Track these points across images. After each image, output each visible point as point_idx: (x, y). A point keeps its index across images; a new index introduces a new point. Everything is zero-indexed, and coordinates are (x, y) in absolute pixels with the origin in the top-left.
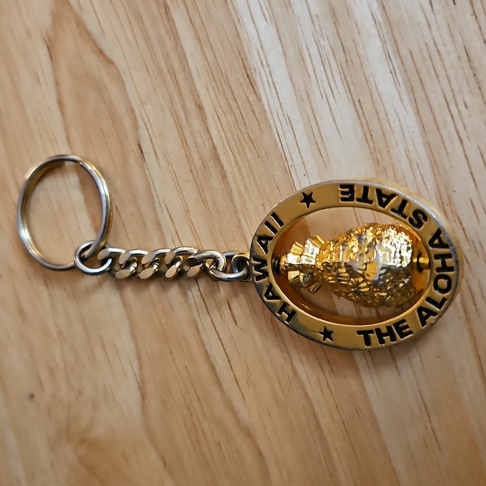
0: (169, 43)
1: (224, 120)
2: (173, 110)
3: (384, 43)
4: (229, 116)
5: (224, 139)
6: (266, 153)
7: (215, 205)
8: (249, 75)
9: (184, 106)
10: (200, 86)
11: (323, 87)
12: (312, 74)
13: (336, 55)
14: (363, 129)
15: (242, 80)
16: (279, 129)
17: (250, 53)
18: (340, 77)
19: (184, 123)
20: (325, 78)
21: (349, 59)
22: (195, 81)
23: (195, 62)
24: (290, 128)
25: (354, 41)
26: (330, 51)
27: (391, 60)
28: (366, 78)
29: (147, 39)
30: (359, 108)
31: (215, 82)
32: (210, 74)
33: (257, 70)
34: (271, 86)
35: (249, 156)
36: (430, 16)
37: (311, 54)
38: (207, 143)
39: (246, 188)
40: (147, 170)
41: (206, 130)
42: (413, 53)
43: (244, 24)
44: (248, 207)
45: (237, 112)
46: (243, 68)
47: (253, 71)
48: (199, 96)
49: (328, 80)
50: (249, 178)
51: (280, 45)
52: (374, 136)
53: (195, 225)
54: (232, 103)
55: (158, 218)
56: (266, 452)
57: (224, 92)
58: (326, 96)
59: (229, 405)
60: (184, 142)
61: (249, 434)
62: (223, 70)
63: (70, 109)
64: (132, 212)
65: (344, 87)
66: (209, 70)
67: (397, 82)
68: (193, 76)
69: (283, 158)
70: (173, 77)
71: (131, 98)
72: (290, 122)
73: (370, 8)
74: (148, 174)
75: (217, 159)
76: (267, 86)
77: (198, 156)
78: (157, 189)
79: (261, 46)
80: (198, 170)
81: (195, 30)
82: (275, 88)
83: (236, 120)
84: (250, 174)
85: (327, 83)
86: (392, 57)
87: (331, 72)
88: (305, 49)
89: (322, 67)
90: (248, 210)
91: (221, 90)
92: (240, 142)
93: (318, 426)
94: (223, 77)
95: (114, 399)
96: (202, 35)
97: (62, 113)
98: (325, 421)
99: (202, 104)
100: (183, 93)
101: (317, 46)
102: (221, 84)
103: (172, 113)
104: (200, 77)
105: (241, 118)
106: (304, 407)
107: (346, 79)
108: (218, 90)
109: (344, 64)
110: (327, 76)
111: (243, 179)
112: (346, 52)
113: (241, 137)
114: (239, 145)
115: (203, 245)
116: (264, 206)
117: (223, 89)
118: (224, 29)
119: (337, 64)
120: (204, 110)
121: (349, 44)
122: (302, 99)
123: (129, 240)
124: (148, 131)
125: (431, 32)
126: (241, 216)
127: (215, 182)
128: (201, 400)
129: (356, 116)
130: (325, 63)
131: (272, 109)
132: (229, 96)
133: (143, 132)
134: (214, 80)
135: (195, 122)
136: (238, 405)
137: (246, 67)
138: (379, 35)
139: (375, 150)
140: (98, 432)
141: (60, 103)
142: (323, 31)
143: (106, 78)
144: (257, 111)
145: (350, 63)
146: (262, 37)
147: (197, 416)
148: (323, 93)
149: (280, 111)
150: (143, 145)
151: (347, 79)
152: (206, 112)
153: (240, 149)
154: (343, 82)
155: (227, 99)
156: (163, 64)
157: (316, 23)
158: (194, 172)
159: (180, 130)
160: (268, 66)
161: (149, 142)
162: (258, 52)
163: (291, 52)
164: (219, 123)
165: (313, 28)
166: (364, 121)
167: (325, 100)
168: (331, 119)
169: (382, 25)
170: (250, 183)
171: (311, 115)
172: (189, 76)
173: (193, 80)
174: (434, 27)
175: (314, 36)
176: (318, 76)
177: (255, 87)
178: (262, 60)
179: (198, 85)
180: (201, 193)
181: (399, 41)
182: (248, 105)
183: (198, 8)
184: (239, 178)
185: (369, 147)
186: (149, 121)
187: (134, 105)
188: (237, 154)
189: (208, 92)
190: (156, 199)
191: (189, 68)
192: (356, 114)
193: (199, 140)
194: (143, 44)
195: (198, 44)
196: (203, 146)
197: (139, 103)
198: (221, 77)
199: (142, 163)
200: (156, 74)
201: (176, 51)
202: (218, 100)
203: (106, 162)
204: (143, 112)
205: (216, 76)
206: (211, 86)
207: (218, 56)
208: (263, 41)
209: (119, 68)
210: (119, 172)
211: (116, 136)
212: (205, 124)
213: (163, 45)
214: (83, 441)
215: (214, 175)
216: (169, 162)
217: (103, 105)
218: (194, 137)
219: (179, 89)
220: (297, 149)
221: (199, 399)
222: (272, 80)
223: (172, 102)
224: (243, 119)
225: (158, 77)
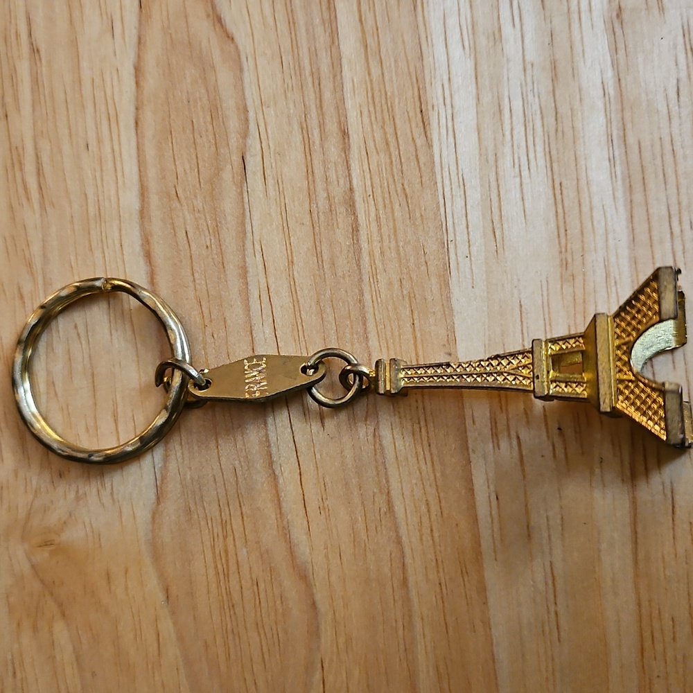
0: (322, 39)
1: (374, 158)
2: (304, 126)
3: (609, 122)
4: (382, 155)
5: (368, 183)
6: (421, 216)
7: (333, 264)
8: (423, 110)
9: (322, 125)
10: (352, 105)
11: (518, 154)
12: (508, 133)
13: (545, 119)
14: (557, 220)
15: (412, 114)
16: (447, 189)
17: (431, 84)
18: (543, 147)
19: (317, 146)
20: (524, 143)
21: (560, 129)
22: (345, 97)
23: (352, 72)
24: (462, 193)
25: (572, 110)
26: (538, 112)
27: (613, 145)
28: (576, 159)
29: (292, 23)
30: (558, 192)
31: (375, 106)
32: (370, 95)
33: (436, 108)
34: (449, 132)
35: (397, 214)
36: (674, 109)
37: (512, 108)
38: (342, 182)
39: (382, 253)
40: (245, 194)
41: (345, 164)
42: (642, 145)
43: (433, 46)
44: (379, 278)
45: (395, 153)
46: (417, 99)
47: (430, 107)
48: (346, 118)
49: (527, 147)
50: (390, 242)
51: (474, 85)
52: (568, 232)
53: (297, 284)
54: (391, 139)
55: (245, 262)
56: (323, 606)
57: (384, 123)
58: (520, 166)
59: (285, 533)
60: (310, 172)
61: (304, 576)
62: (389, 94)
63: (152, 80)
65: (546, 161)
66: (369, 88)
67: (614, 175)
68: (345, 89)
69: (442, 228)
70: (316, 82)
71: (248, 94)
72: (464, 184)
73: (602, 74)
74: (246, 200)
75: (350, 206)
76: (444, 131)
77: (325, 195)
78: (254, 224)
79: (449, 79)
80: (320, 214)
81: (363, 31)
82: (455, 138)
83: (391, 162)
84: (392, 236)
85: (525, 150)
86: (615, 142)
87: (533, 138)
88: (506, 100)
89: (523, 129)
90: (378, 282)
91: (379, 118)
92: (389, 193)
93: (405, 582)
94: (387, 103)
95: (112, 494)
96: (371, 42)
97: (138, 83)
98: (416, 576)
99: (348, 129)
100: (325, 108)
101: (523, 101)
102: (382, 111)
103: (302, 129)
104: (354, 94)
107: (550, 152)
108: (376, 118)
109: (552, 133)
110: (526, 141)
111: (381, 241)
112: (559, 120)
113: (392, 187)
114: (387, 195)
115: (302, 312)
116: (401, 282)
117: (383, 118)
118: (404, 42)
119: (544, 131)
120: (349, 137)
121: (564, 110)
122: (487, 160)
123: (194, 280)
124: (261, 142)
125: (670, 127)
126: (366, 289)
127: (341, 235)
128: (245, 518)
129: (552, 201)
130: (527, 126)
131: (443, 162)
132: (390, 130)
133: (253, 143)
134: (374, 103)
135: (333, 149)
136: (299, 535)
137: (422, 100)
138: (606, 111)
139: (566, 250)
140: (75, 535)
141: (138, 70)
142: (535, 85)
143: (217, 56)
144: (422, 159)
145: (560, 134)
146: (453, 68)
147: (234, 540)
148: (516, 161)
149: (453, 168)
150: (249, 159)
151: (552, 153)
152: (351, 141)
153: (387, 202)
154: (545, 154)
155: (385, 133)
157: (529, 72)
158: (315, 215)
159: (308, 154)
160: (452, 107)
161: (259, 157)
162: (443, 85)
163: (487, 98)
164: (366, 160)
165: (523, 77)
166: (560, 211)
167: (517, 170)
168: (518, 195)
169: (612, 100)
170: (390, 248)
171: (494, 184)
172: (339, 88)
173: (343, 95)
174: (675, 122)
175: (521, 88)
176: (515, 138)
177: (427, 128)
178: (446, 96)
179: (349, 104)
180: (318, 244)
181: (629, 126)
182: (412, 149)
183: (374, 5)
184: (376, 237)
185: (560, 243)
186: (266, 129)
187: (249, 103)
188: (381, 206)
189: (361, 116)
190: (249, 235)
191: (342, 78)
192: (553, 199)
193: (332, 174)
194: (283, 26)
195: (363, 50)
196: (336, 183)
197: (258, 102)
198: (383, 102)
199: (241, 183)
200: (293, 73)
201: (329, 50)
202: (373, 131)
203: (187, 167)
204: (261, 116)
205: (377, 100)
206: (367, 110)
207: (386, 74)
208: (453, 73)
209: (241, 48)
210: (202, 186)
211: (211, 137)
212: (346, 156)
213: (312, 38)
214: (47, 544)
215: (341, 225)
216: (281, 192)
217: (203, 91)
218: (326, 170)
219: (321, 101)
220: (464, 222)
221: (243, 518)
222: (453, 125)
223: (306, 115)
224: (401, 164)
225: (293, 77)
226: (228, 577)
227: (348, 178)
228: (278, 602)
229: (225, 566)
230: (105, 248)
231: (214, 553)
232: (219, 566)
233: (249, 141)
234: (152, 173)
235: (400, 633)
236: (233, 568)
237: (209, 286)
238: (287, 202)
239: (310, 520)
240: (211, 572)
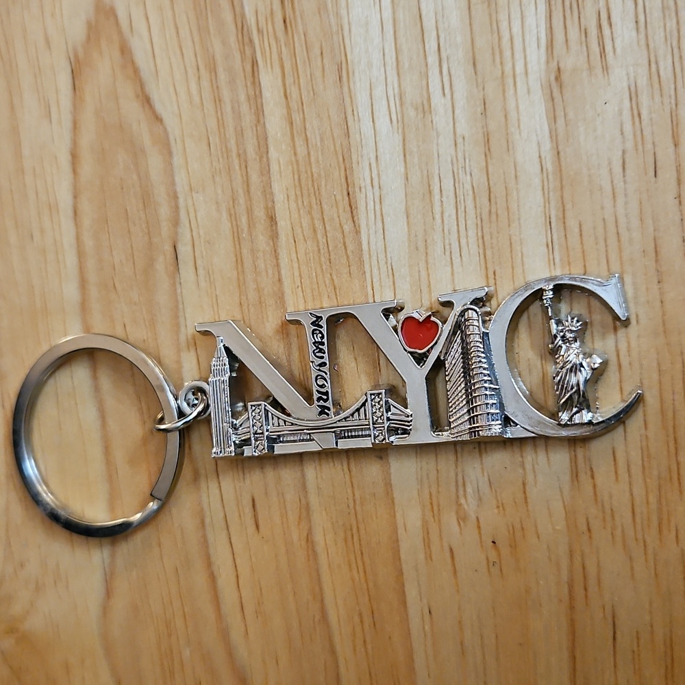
0: (248, 119)
1: (301, 247)
2: (233, 212)
3: (547, 201)
4: (310, 243)
5: (297, 274)
8: (350, 193)
9: (250, 211)
10: (280, 187)
11: (449, 240)
12: (438, 217)
13: (477, 199)
15: (339, 197)
16: (376, 281)
17: (358, 163)
18: (475, 232)
19: (245, 235)
20: (456, 227)
21: (493, 210)
22: (272, 179)
23: (278, 155)
24: (391, 283)
25: (506, 188)
26: (471, 192)
27: (551, 228)
28: (511, 244)
29: (218, 101)
31: (301, 190)
32: (296, 177)
33: (363, 190)
34: (377, 217)
36: (620, 185)
37: (442, 187)
38: (270, 272)
40: (178, 286)
41: (273, 253)
42: (584, 227)
43: (359, 121)
45: (322, 240)
46: (343, 180)
47: (357, 190)
48: (274, 203)
49: (458, 232)
51: (403, 163)
54: (319, 225)
55: (180, 356)
57: (311, 207)
58: (451, 253)
59: (224, 634)
60: (239, 261)
62: (315, 175)
63: (88, 168)
64: (145, 338)
65: (479, 247)
66: (295, 169)
67: (552, 262)
68: (271, 172)
70: (243, 165)
71: (177, 179)
72: (393, 274)
73: (539, 147)
74: (179, 291)
75: (280, 298)
76: (372, 215)
77: (255, 286)
78: (187, 316)
79: (377, 157)
80: (250, 306)
81: (288, 107)
82: (383, 222)
83: (319, 250)
85: (456, 236)
86: (553, 225)
87: (466, 221)
88: (437, 179)
89: (454, 211)
91: (306, 202)
92: (318, 284)
94: (313, 186)
95: (67, 587)
96: (297, 118)
97: (75, 171)
99: (275, 215)
100: (252, 192)
101: (455, 180)
102: (309, 195)
103: (231, 215)
104: (281, 176)
105: (326, 250)
106: (325, 663)
107: (483, 237)
108: (303, 202)
109: (485, 217)
110: (458, 225)
112: (492, 200)
113: (320, 277)
114: (315, 286)
117: (310, 203)
118: (329, 118)
119: (476, 214)
120: (276, 223)
121: (498, 190)
122: (417, 247)
124: (192, 231)
125: (614, 207)
127: (271, 328)
128: (187, 619)
130: (459, 207)
131: (371, 249)
132: (316, 215)
133: (185, 232)
134: (300, 186)
135: (261, 237)
136: (236, 635)
137: (349, 181)
138: (543, 189)
140: (35, 623)
141: (74, 157)
142: (467, 160)
143: (147, 141)
144: (350, 247)
145: (494, 217)
146: (380, 145)
147: (178, 638)
148: (447, 247)
149: (382, 256)
150: (180, 248)
151: (485, 238)
152: (278, 228)
153: (316, 293)
154: (478, 240)
155: (312, 219)
156: (233, 143)
157: (460, 146)
158: (245, 307)
159: (237, 243)
160: (380, 188)
161: (190, 247)
162: (370, 164)
163: (415, 177)
164: (294, 248)
165: (453, 153)
167: (448, 257)
169: (550, 177)
171: (424, 274)
172: (266, 171)
173: (270, 178)
174: (621, 200)
175: (452, 164)
176: (446, 221)
177: (354, 212)
178: (373, 176)
179: (276, 187)
181: (568, 206)
182: (340, 236)
183: (299, 77)
186: (196, 217)
187: (179, 189)
188: (309, 299)
189: (288, 200)
190: (183, 328)
191: (268, 159)
193: (261, 264)
194: (209, 106)
195: (288, 128)
196: (264, 274)
197: (187, 188)
198: (310, 183)
199: (174, 274)
200: (220, 155)
201: (255, 129)
202: (300, 216)
203: (123, 257)
204: (190, 203)
205: (303, 182)
206: (293, 193)
207: (312, 153)
208: (381, 150)
209: (169, 130)
210: (138, 277)
211: (144, 226)
212: (274, 244)
213: (238, 116)
214: (12, 631)
215: (270, 319)
216: (212, 283)
217: (135, 177)
218: (255, 259)
219: (248, 185)
221: (185, 616)
222: (381, 209)
223: (234, 200)
224: (329, 252)
225: (221, 160)
227: (276, 268)
229: (170, 663)
231: (160, 650)
232: (165, 663)
233: (180, 230)
234: (91, 264)
236: (178, 666)
238: (218, 293)
239: (247, 624)
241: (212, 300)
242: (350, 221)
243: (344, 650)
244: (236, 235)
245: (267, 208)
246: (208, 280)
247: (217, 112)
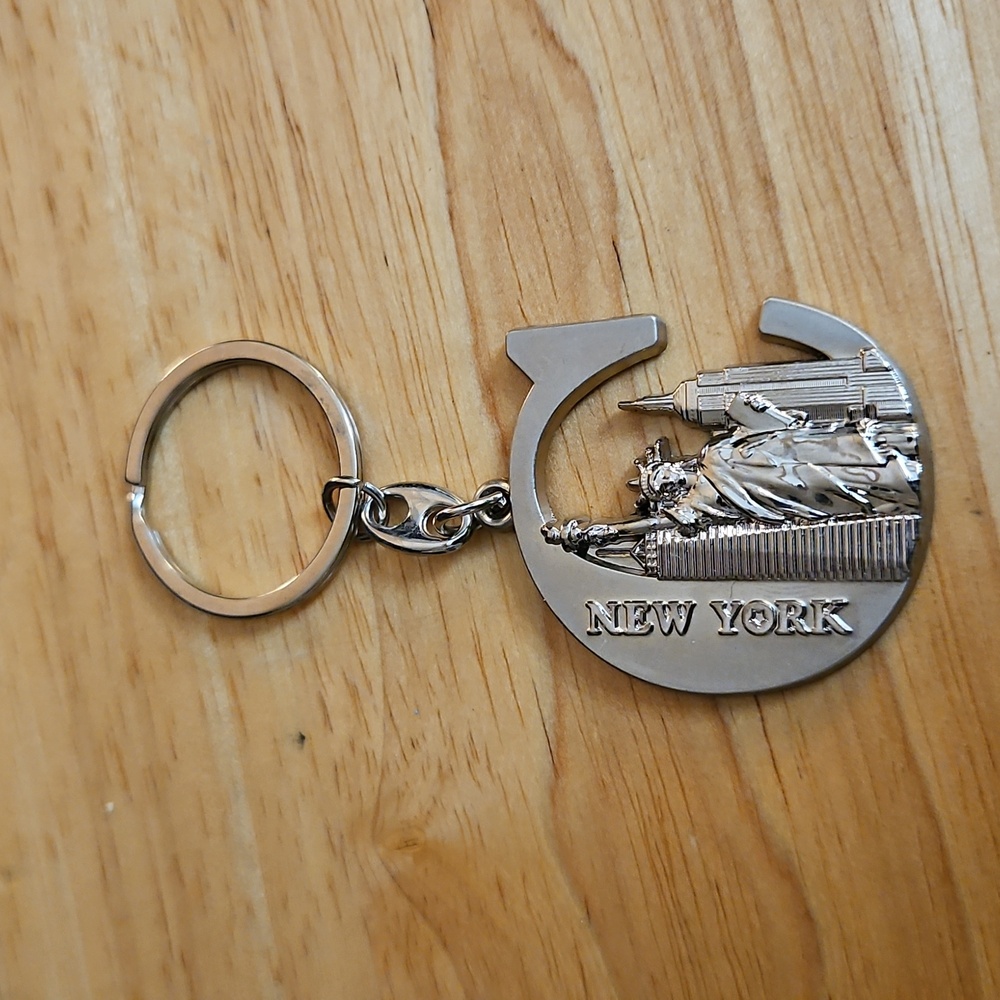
0: (713, 38)
1: (818, 217)
2: (702, 180)
4: (830, 208)
5: (814, 256)
6: (905, 296)
8: (889, 126)
9: (729, 175)
10: (773, 135)
15: (870, 135)
16: (943, 249)
17: (897, 81)
19: (725, 210)
22: (760, 123)
23: (768, 83)
24: (968, 250)
31: (809, 132)
32: (799, 114)
33: (909, 119)
34: (935, 155)
35: (866, 299)
38: (771, 259)
40: (625, 300)
41: (773, 231)
43: (892, 18)
45: (850, 202)
46: (875, 109)
47: (899, 119)
48: (766, 157)
51: (969, 71)
54: (842, 181)
56: (822, 916)
57: (826, 154)
59: (751, 809)
60: (719, 251)
61: (788, 874)
62: (830, 108)
63: (464, 148)
66: (797, 105)
68: (758, 112)
69: (942, 312)
70: (713, 109)
71: (609, 144)
72: (970, 236)
74: (626, 308)
76: (926, 154)
77: (748, 284)
79: (926, 67)
80: (744, 314)
81: (776, 15)
82: (946, 162)
83: (847, 217)
91: (818, 150)
92: (849, 267)
93: (947, 875)
94: (827, 123)
95: (489, 768)
96: (791, 29)
97: (445, 153)
99: (770, 174)
100: (730, 146)
102: (822, 138)
103: (699, 186)
104: (774, 117)
105: (858, 216)
106: (919, 832)
108: (813, 150)
113: (853, 256)
114: (846, 271)
117: (825, 150)
118: (843, 21)
120: (773, 187)
124: (639, 216)
128: (687, 791)
131: (931, 205)
132: (837, 165)
133: (628, 220)
134: (807, 126)
135: (751, 211)
136: (770, 808)
137: (884, 108)
140: (444, 828)
141: (443, 134)
143: (555, 92)
144: (897, 206)
146: (929, 48)
147: (675, 824)
149: (949, 213)
150: (622, 243)
152: (778, 193)
153: (848, 281)
155: (831, 172)
156: (692, 80)
158: (735, 316)
159: (713, 224)
160: (936, 112)
161: (638, 240)
162: (916, 80)
163: (992, 90)
164: (805, 220)
172: (749, 112)
173: (756, 122)
177: (898, 153)
178: (923, 97)
179: (768, 134)
182: (877, 191)
186: (644, 195)
187: (613, 157)
188: (838, 291)
189: (789, 151)
191: (751, 95)
193: (755, 250)
194: (650, 31)
195: (779, 46)
196: (762, 263)
197: (625, 155)
198: (822, 122)
199: (616, 283)
200: (673, 99)
201: (725, 54)
202: (811, 172)
203: (533, 270)
204: (633, 175)
205: (811, 120)
206: (796, 139)
207: (821, 77)
208: (931, 57)
209: (589, 74)
210: (559, 296)
211: (562, 219)
212: (773, 219)
213: (697, 39)
214: (408, 844)
216: (678, 289)
217: (541, 150)
218: (744, 243)
219: (723, 137)
220: (977, 297)
221: (683, 790)
222: (941, 144)
223: (702, 162)
224: (863, 218)
225: (676, 106)
226: (673, 880)
227: (780, 253)
228: (753, 915)
229: (666, 865)
230: (431, 406)
231: (647, 845)
232: (659, 866)
233: (621, 218)
234: (483, 287)
235: (949, 953)
236: (678, 865)
237: (588, 446)
238: (689, 302)
239: (786, 788)
240: (647, 873)
241: (681, 313)
242: (893, 168)
243: (947, 807)
244: (710, 213)
245: (756, 166)
246: (672, 284)
247: (662, 38)
